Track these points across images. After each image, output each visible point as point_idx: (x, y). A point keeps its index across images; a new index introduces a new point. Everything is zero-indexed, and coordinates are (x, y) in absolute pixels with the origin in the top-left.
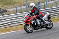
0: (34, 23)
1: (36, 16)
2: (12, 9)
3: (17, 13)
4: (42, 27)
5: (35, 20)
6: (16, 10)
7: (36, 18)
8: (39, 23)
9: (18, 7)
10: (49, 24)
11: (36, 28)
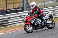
0: (34, 23)
1: (37, 15)
2: (40, 4)
3: (45, 8)
4: (43, 27)
5: (36, 19)
6: (44, 5)
7: (37, 17)
8: (39, 23)
9: (46, 2)
10: (51, 24)
11: (36, 28)
